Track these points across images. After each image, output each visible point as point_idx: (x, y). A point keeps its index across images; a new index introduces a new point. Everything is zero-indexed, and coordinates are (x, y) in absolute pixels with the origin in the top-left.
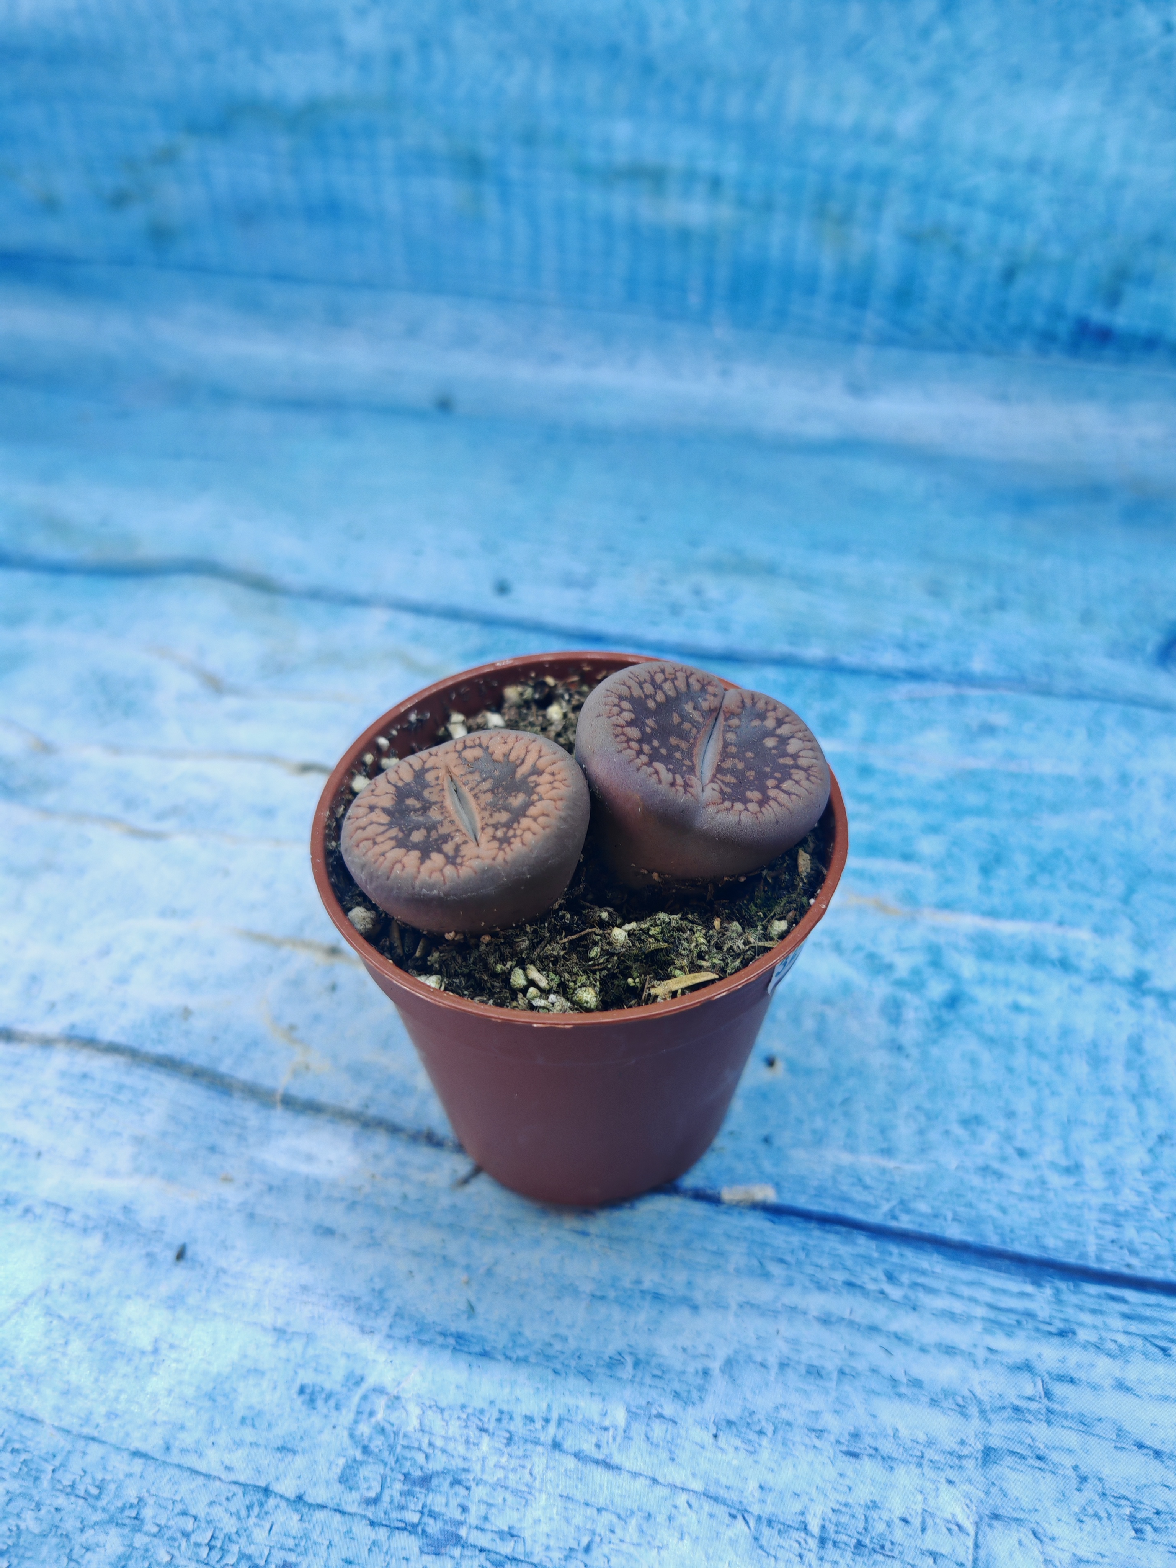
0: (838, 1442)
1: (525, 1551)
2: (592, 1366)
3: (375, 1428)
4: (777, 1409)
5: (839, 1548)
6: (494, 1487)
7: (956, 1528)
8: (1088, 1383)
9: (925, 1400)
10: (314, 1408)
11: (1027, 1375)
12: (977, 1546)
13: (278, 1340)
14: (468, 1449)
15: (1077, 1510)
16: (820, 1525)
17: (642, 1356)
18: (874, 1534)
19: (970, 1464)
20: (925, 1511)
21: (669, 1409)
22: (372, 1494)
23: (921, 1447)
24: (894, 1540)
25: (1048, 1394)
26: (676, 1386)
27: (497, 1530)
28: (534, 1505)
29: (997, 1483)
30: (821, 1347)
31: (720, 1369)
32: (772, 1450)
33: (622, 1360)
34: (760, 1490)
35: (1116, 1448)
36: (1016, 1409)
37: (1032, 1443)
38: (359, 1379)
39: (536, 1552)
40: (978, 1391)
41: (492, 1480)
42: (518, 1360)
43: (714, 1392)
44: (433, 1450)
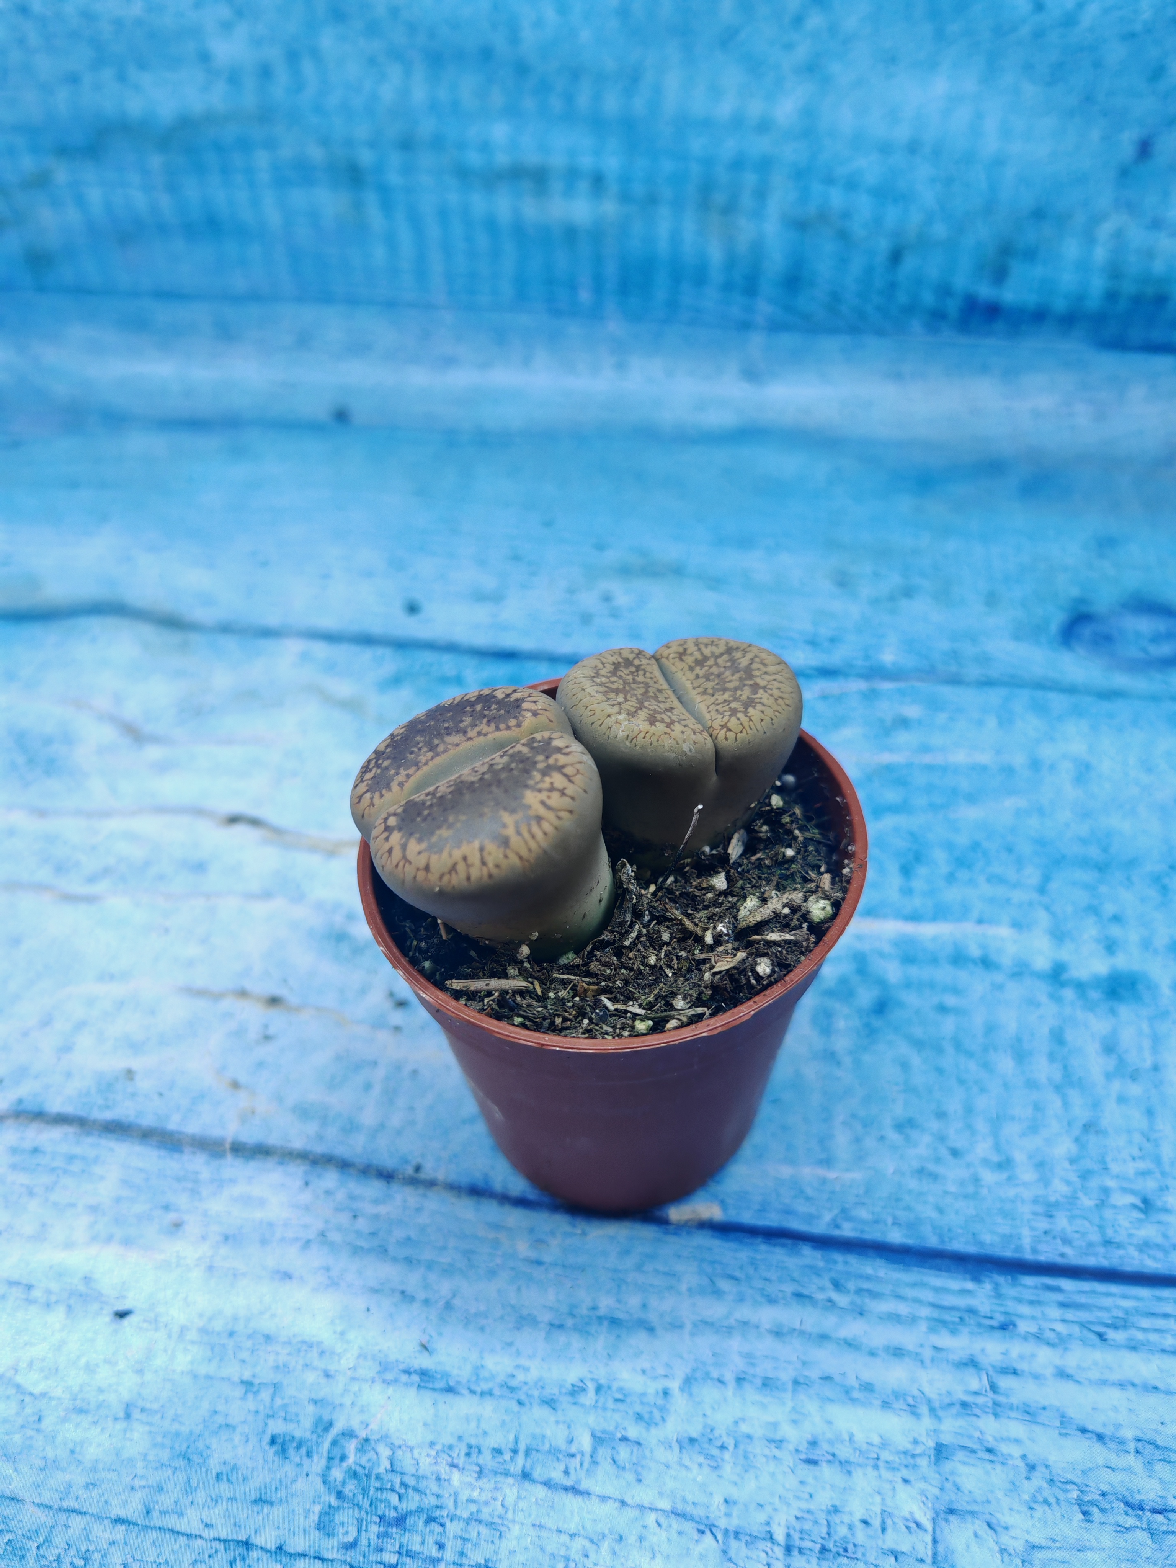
0: (797, 1451)
2: (555, 1395)
3: (347, 1472)
4: (736, 1423)
5: (804, 1554)
6: (468, 1522)
7: (914, 1526)
8: (1030, 1373)
9: (878, 1403)
10: (286, 1458)
11: (972, 1370)
12: (935, 1541)
13: (246, 1393)
14: (439, 1485)
15: (1026, 1497)
16: (785, 1534)
17: (603, 1381)
18: (837, 1538)
19: (923, 1462)
20: (883, 1511)
21: (633, 1431)
22: (350, 1539)
23: (876, 1449)
24: (856, 1543)
25: (993, 1388)
26: (638, 1408)
28: (508, 1536)
29: (950, 1478)
30: (775, 1359)
31: (680, 1388)
32: (734, 1463)
33: (584, 1386)
34: (725, 1504)
35: (1060, 1434)
36: (964, 1405)
37: (981, 1437)
38: (328, 1425)
40: (927, 1390)
41: (465, 1515)
42: (483, 1394)
43: (676, 1411)
44: (406, 1489)
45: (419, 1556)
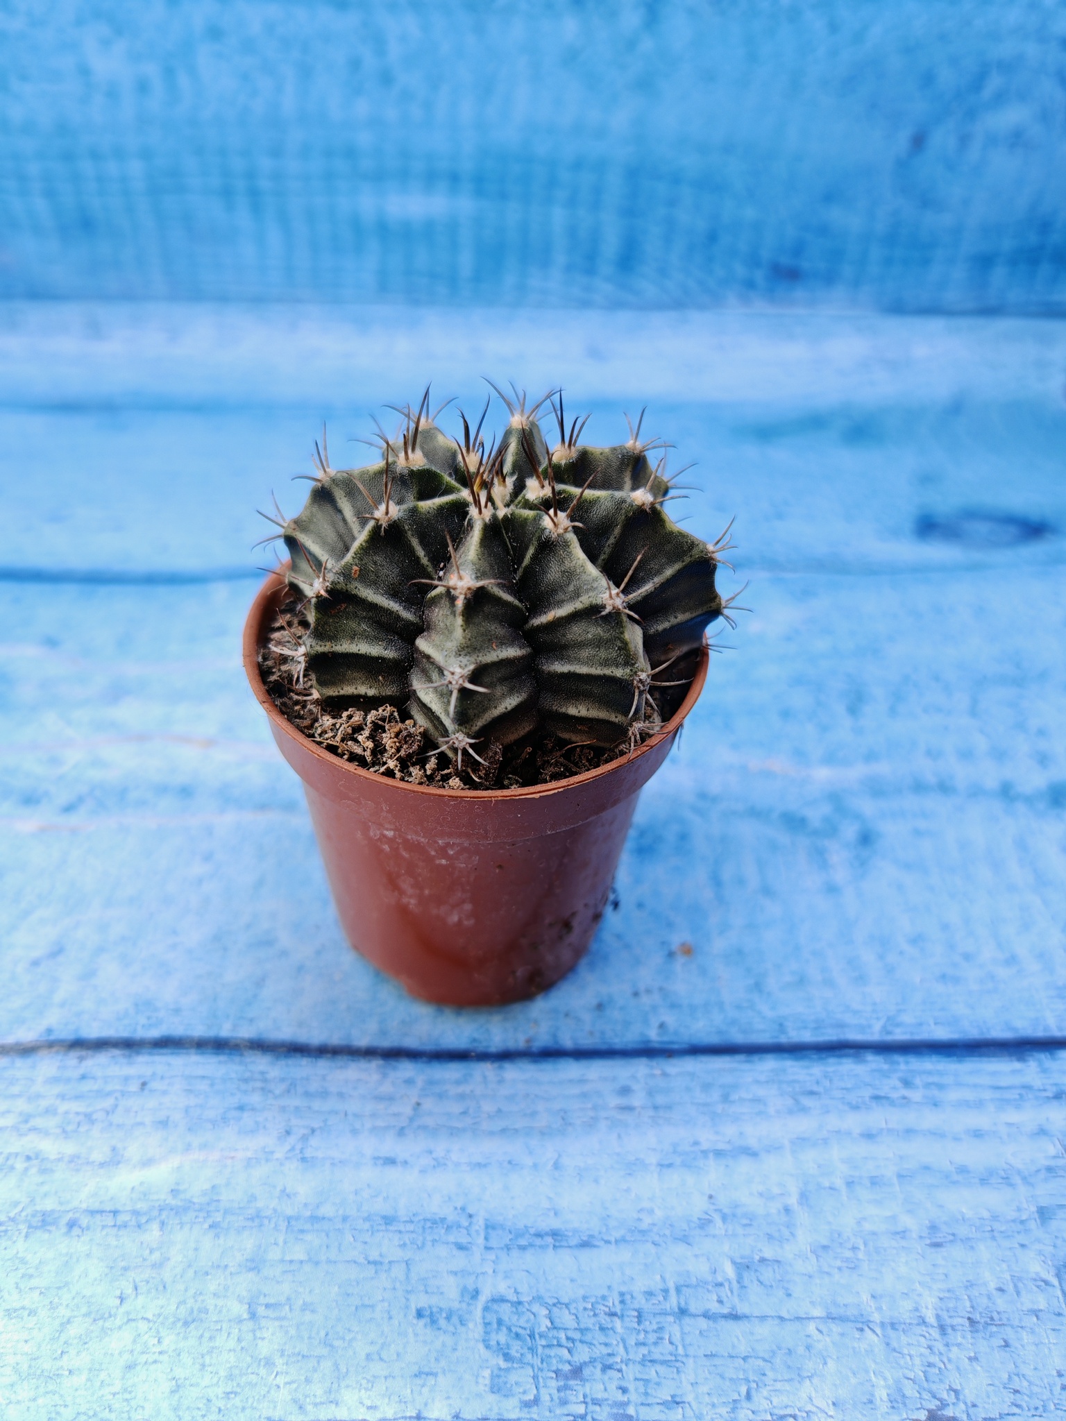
0: (921, 1237)
1: (694, 1414)
2: (685, 1230)
3: (508, 1334)
4: (859, 1223)
5: (957, 1330)
6: (643, 1364)
7: (1043, 1284)
9: (976, 1181)
10: (439, 1329)
11: (1044, 1138)
13: (377, 1272)
14: (606, 1335)
16: (934, 1316)
17: (727, 1211)
18: (981, 1310)
19: (1032, 1226)
20: (1012, 1276)
21: (769, 1251)
22: (530, 1396)
23: (988, 1223)
24: (999, 1310)
26: (767, 1229)
27: (662, 1402)
28: (686, 1370)
29: (1059, 1235)
30: (874, 1159)
31: (798, 1203)
32: (869, 1260)
33: (710, 1218)
34: (873, 1299)
38: (474, 1293)
39: (705, 1413)
41: (639, 1357)
42: (617, 1242)
43: (801, 1224)
44: (573, 1343)
45: (605, 1403)
